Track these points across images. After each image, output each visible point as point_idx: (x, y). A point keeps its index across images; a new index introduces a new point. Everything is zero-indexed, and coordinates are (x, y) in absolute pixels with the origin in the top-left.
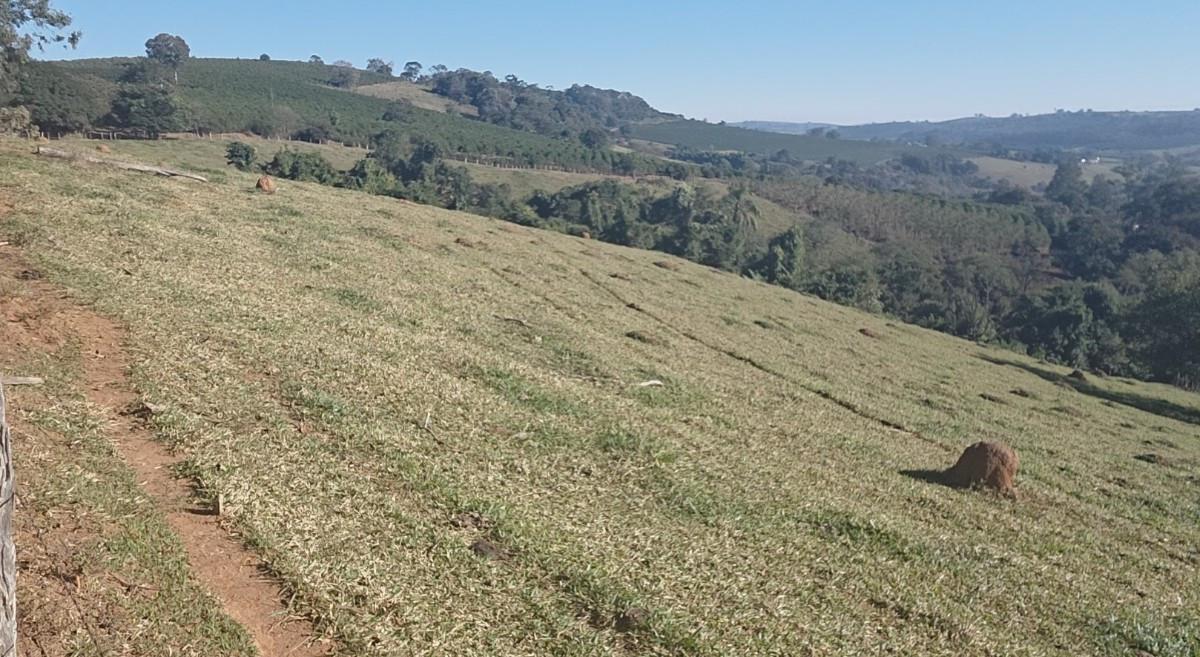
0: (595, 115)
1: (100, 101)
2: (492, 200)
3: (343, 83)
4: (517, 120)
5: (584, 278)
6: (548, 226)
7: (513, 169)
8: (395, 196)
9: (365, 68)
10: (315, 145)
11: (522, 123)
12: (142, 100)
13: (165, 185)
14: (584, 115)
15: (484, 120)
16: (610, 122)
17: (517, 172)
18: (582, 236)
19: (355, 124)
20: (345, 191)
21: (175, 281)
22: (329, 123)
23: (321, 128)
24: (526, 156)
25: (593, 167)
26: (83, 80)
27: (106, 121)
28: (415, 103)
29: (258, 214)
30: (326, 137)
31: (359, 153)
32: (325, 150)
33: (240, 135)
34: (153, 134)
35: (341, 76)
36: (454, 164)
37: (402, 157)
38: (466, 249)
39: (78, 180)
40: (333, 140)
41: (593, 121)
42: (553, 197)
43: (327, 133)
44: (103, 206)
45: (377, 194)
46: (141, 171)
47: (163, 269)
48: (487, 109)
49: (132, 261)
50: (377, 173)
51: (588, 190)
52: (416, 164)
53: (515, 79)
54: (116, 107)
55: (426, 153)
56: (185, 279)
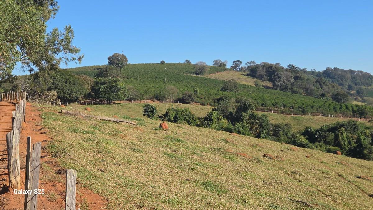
0: (340, 84)
1: (87, 87)
2: (281, 132)
3: (201, 73)
4: (294, 89)
5: (340, 178)
6: (314, 147)
7: (293, 116)
8: (228, 131)
9: (212, 65)
10: (186, 105)
11: (298, 90)
12: (105, 86)
13: (117, 127)
14: (334, 84)
15: (276, 89)
16: (350, 88)
17: (296, 117)
18: (336, 153)
19: (207, 93)
20: (202, 129)
21: (125, 176)
22: (194, 93)
23: (189, 96)
24: (300, 108)
25: (340, 113)
26: (79, 77)
27: (88, 96)
28: (238, 82)
29: (161, 141)
30: (192, 101)
31: (208, 109)
32: (191, 107)
33: (150, 101)
34: (109, 102)
35: (200, 70)
36: (259, 113)
37: (231, 110)
38: (269, 160)
39: (78, 125)
40: (195, 102)
41: (340, 88)
42: (317, 131)
43: (193, 98)
44: (90, 138)
45: (219, 130)
46: (106, 120)
47: (118, 169)
48: (277, 83)
49: (104, 165)
50: (218, 119)
51: (338, 127)
52: (239, 113)
53: (293, 66)
54: (93, 89)
55: (244, 107)
56: (129, 175)
